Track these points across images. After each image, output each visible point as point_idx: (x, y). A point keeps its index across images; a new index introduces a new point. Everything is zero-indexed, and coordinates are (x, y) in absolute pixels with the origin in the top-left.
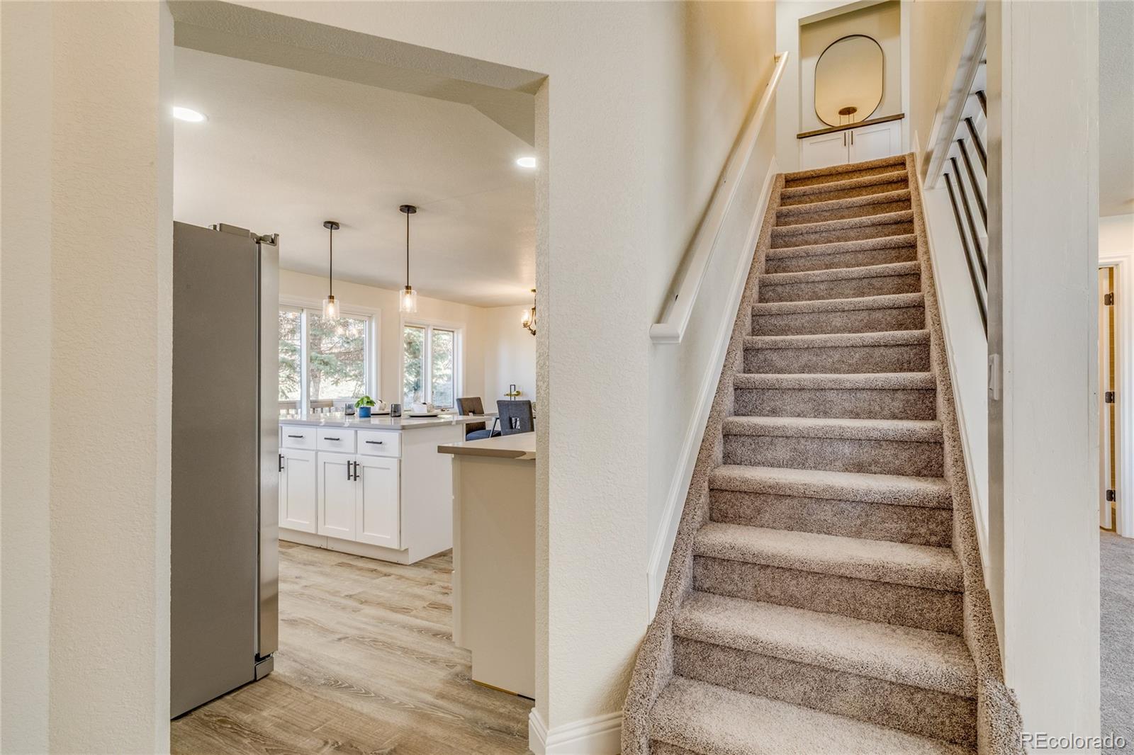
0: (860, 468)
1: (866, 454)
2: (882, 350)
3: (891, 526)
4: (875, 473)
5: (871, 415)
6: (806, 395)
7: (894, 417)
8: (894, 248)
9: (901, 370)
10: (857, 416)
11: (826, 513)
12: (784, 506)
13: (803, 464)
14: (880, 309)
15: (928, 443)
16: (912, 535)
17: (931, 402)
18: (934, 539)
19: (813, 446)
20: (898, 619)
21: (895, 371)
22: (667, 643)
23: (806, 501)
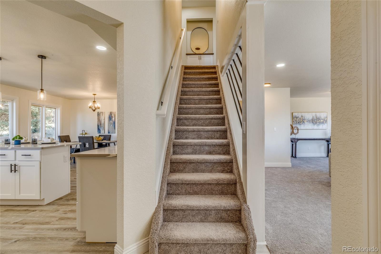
0: (210, 153)
1: (212, 149)
2: (214, 120)
3: (219, 168)
4: (214, 154)
5: (212, 138)
6: (195, 133)
7: (217, 139)
8: (215, 92)
9: (218, 126)
10: (208, 139)
11: (203, 167)
12: (192, 166)
13: (196, 153)
14: (212, 108)
15: (226, 145)
16: (224, 170)
17: (226, 134)
18: (229, 171)
19: (198, 148)
20: (222, 193)
21: (217, 126)
22: (162, 212)
23: (198, 164)
